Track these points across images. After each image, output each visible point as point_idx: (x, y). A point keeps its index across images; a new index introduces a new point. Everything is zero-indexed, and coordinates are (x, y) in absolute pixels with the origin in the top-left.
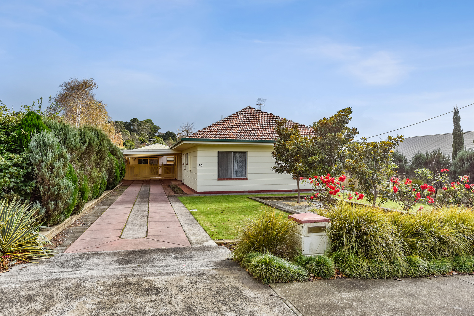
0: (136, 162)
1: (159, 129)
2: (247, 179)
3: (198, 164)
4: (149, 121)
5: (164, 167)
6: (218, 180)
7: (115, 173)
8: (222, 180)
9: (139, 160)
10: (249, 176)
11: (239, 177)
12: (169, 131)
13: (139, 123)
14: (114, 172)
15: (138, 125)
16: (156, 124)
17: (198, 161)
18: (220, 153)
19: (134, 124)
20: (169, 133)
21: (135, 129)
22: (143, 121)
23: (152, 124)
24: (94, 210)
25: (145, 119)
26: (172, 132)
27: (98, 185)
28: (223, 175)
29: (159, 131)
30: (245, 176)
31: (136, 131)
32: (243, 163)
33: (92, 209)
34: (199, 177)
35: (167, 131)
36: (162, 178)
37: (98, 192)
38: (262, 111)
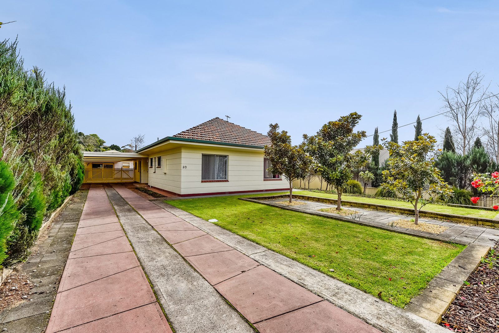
0: (90, 166)
1: (104, 142)
2: (227, 181)
3: (182, 165)
4: (94, 136)
5: (123, 171)
6: (202, 182)
7: (76, 175)
8: (205, 182)
9: (93, 164)
10: (230, 178)
11: (220, 179)
12: (113, 145)
13: (84, 137)
14: (76, 173)
15: (83, 138)
16: (101, 138)
17: (182, 162)
18: (204, 155)
19: (80, 137)
20: (114, 146)
21: (81, 141)
22: (88, 135)
23: (98, 138)
24: (51, 235)
25: (91, 134)
26: (116, 146)
27: (58, 192)
28: (206, 177)
29: (104, 144)
30: (225, 178)
31: (82, 143)
32: (223, 166)
33: (46, 232)
34: (183, 179)
35: (112, 144)
36: (121, 181)
37: (58, 202)
38: (229, 122)
